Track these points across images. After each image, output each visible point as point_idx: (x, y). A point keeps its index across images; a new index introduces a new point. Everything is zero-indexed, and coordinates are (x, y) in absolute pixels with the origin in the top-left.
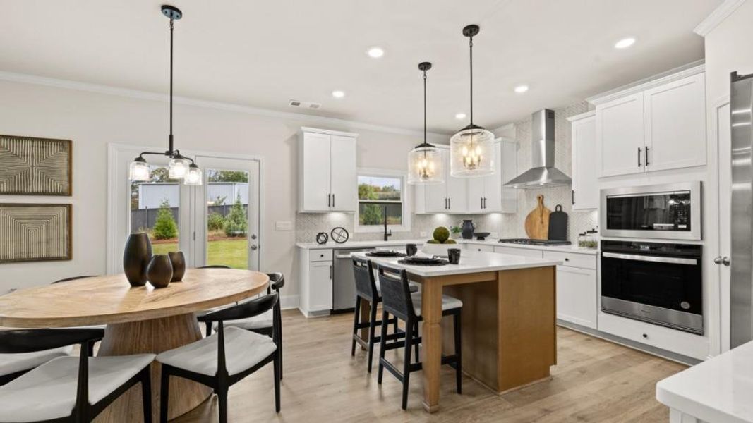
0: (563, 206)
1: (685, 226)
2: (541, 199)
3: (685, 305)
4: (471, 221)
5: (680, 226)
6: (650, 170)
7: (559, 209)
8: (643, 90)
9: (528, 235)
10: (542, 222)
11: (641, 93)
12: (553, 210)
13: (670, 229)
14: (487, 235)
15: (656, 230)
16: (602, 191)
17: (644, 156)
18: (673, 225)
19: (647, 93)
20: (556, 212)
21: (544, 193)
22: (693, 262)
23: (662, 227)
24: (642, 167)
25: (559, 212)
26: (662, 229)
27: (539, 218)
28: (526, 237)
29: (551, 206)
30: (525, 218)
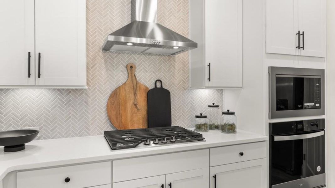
0: (164, 81)
7: (159, 85)
25: (159, 89)
27: (132, 96)
29: (147, 80)
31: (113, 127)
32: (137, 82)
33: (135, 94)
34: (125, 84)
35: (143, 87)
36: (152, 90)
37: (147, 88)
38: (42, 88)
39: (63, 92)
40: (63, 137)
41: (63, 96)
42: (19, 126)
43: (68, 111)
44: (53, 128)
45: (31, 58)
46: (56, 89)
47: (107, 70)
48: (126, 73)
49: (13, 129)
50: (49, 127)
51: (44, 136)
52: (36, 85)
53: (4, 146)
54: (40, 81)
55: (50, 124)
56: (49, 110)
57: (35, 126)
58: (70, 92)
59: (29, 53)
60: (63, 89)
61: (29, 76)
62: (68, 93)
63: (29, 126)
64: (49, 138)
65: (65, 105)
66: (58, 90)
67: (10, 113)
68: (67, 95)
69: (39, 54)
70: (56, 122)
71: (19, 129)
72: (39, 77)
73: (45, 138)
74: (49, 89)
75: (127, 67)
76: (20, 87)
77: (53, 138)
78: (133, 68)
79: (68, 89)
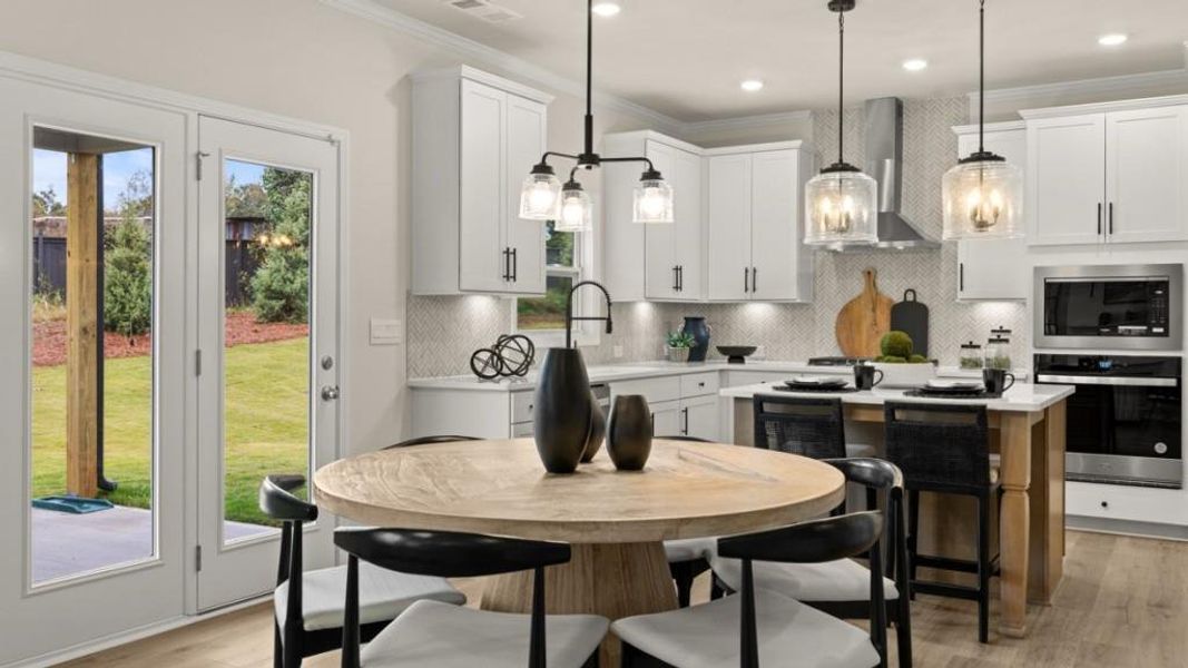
0: (918, 291)
1: (1161, 330)
2: (870, 275)
3: (1161, 448)
4: (701, 319)
5: (1155, 330)
6: (1115, 241)
7: (910, 297)
8: (1105, 111)
9: (842, 350)
10: (875, 323)
11: (1102, 115)
12: (898, 298)
13: (1141, 334)
14: (750, 350)
15: (1122, 335)
16: (1037, 270)
17: (1106, 218)
18: (1145, 328)
19: (1113, 116)
20: (905, 303)
21: (877, 262)
22: (1172, 382)
23: (1130, 331)
24: (1102, 235)
25: (911, 302)
26: (1129, 334)
27: (869, 314)
28: (837, 354)
29: (893, 291)
30: (836, 315)
31: (845, 353)
32: (877, 294)
33: (874, 310)
34: (859, 297)
35: (885, 301)
36: (901, 303)
37: (891, 301)
41: (787, 310)
43: (793, 330)
45: (748, 273)
47: (838, 279)
48: (863, 280)
49: (736, 345)
52: (752, 299)
53: (728, 357)
54: (756, 295)
59: (746, 269)
61: (747, 291)
62: (789, 307)
68: (791, 309)
69: (755, 269)
72: (754, 290)
75: (863, 272)
76: (742, 303)
78: (873, 274)
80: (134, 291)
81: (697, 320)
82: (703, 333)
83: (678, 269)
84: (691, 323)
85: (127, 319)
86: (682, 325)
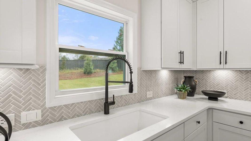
38: (229, 70)
39: (243, 72)
40: (243, 100)
41: (243, 75)
42: (215, 89)
43: (247, 84)
44: (235, 93)
45: (221, 54)
46: (238, 70)
49: (213, 90)
50: (233, 92)
51: (230, 97)
52: (224, 68)
53: (208, 97)
54: (227, 66)
55: (234, 91)
56: (233, 82)
57: (224, 90)
58: (248, 72)
59: (221, 52)
60: (243, 71)
61: (220, 64)
62: (246, 73)
63: (221, 90)
64: (233, 98)
65: (245, 80)
66: (239, 71)
67: (211, 82)
68: (245, 74)
69: (226, 52)
70: (238, 90)
71: (216, 90)
72: (226, 64)
73: (230, 98)
74: (233, 70)
76: (217, 69)
77: (236, 99)
79: (246, 71)
80: (88, 67)
81: (191, 78)
82: (193, 83)
83: (181, 53)
84: (187, 79)
85: (87, 72)
86: (183, 80)
